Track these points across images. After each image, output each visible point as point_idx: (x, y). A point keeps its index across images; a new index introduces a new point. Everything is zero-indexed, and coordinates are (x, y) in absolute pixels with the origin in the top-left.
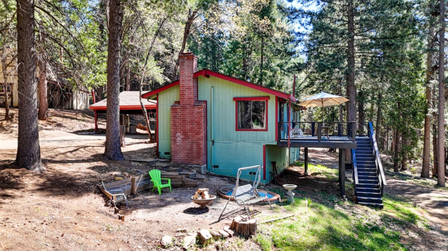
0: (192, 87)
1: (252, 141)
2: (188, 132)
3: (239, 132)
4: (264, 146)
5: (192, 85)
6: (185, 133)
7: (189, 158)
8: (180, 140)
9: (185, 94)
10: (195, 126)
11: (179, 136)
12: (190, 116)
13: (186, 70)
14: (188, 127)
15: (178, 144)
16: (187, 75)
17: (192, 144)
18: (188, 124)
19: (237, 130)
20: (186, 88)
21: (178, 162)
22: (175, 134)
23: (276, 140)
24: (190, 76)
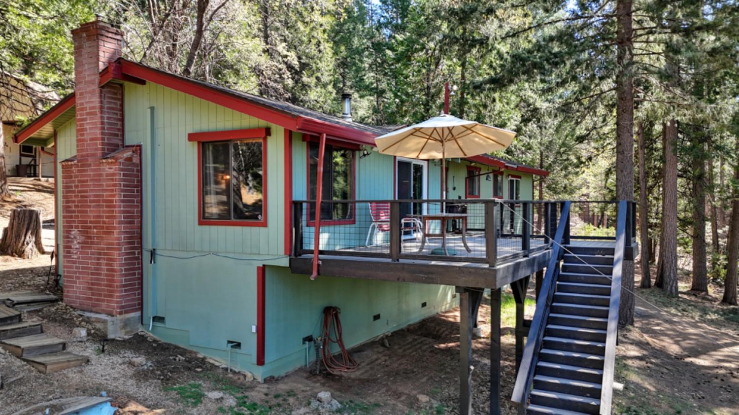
0: (98, 110)
1: (232, 255)
2: (90, 228)
3: (206, 228)
4: (258, 268)
5: (98, 105)
6: (85, 231)
7: (93, 294)
8: (78, 246)
9: (85, 130)
10: (104, 212)
11: (75, 238)
12: (94, 185)
13: (86, 67)
14: (92, 213)
15: (75, 257)
16: (87, 79)
17: (99, 259)
18: (89, 207)
19: (201, 223)
20: (88, 114)
21: (74, 302)
22: (69, 232)
23: (285, 254)
24: (92, 82)
